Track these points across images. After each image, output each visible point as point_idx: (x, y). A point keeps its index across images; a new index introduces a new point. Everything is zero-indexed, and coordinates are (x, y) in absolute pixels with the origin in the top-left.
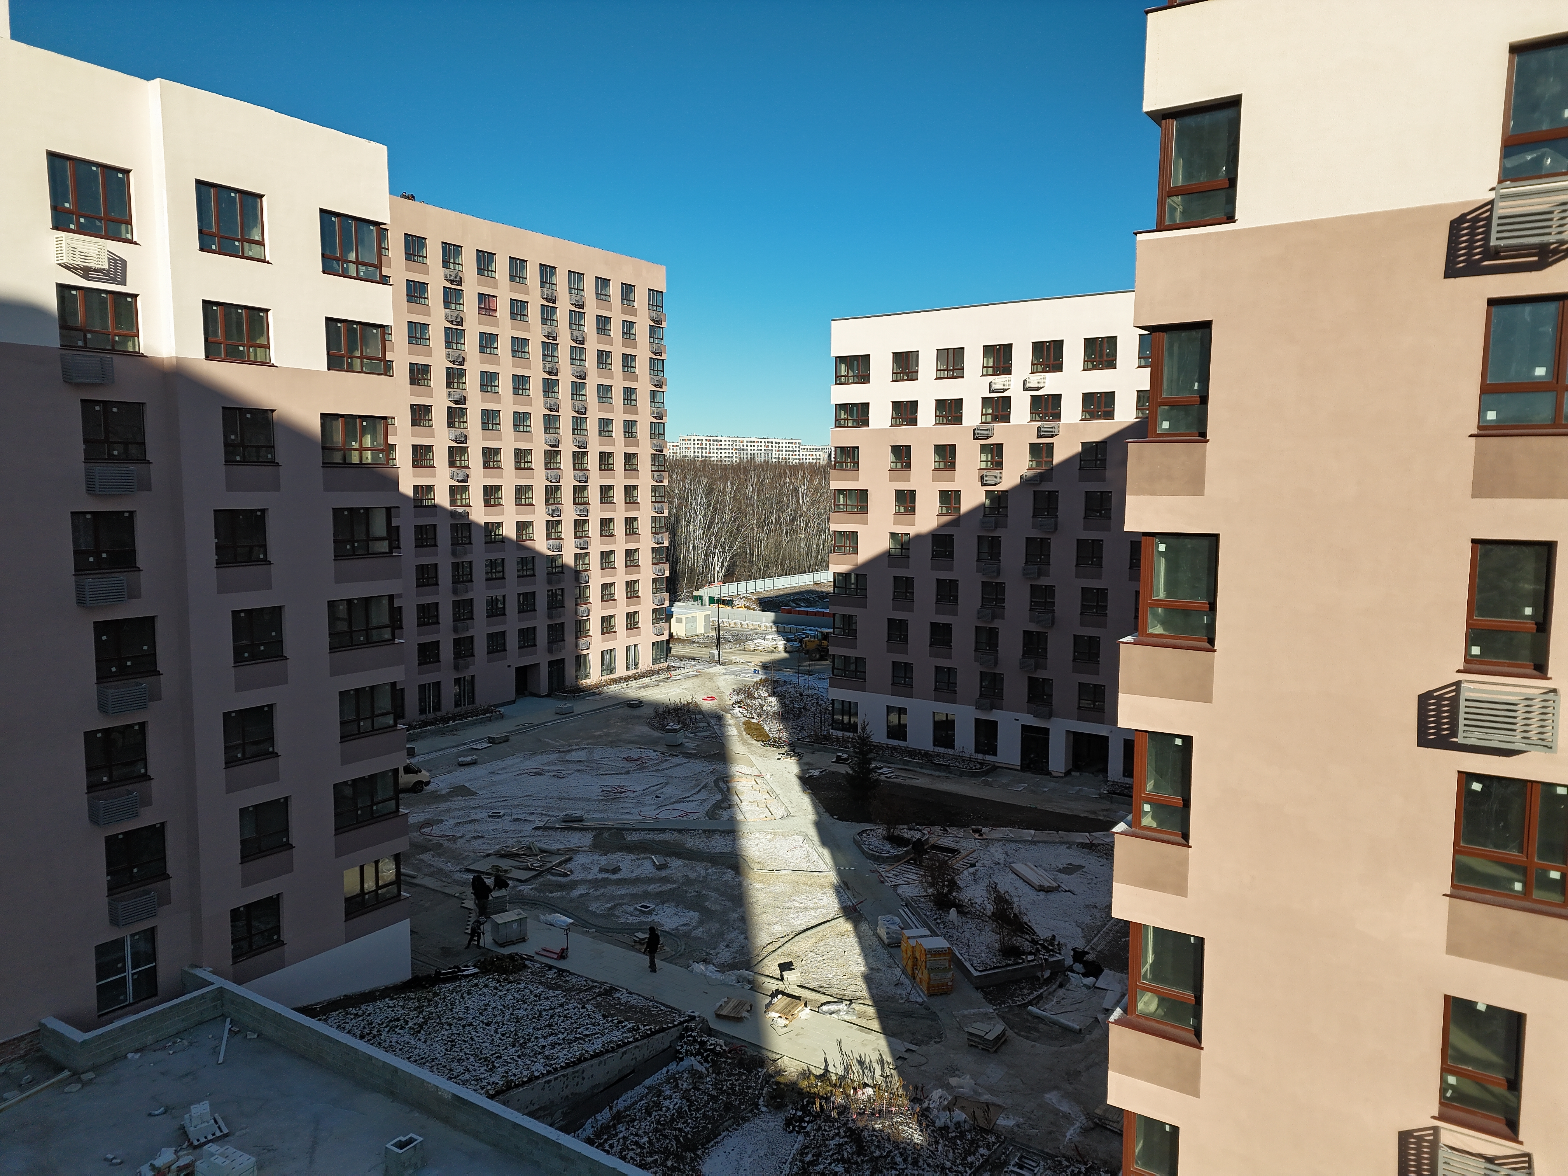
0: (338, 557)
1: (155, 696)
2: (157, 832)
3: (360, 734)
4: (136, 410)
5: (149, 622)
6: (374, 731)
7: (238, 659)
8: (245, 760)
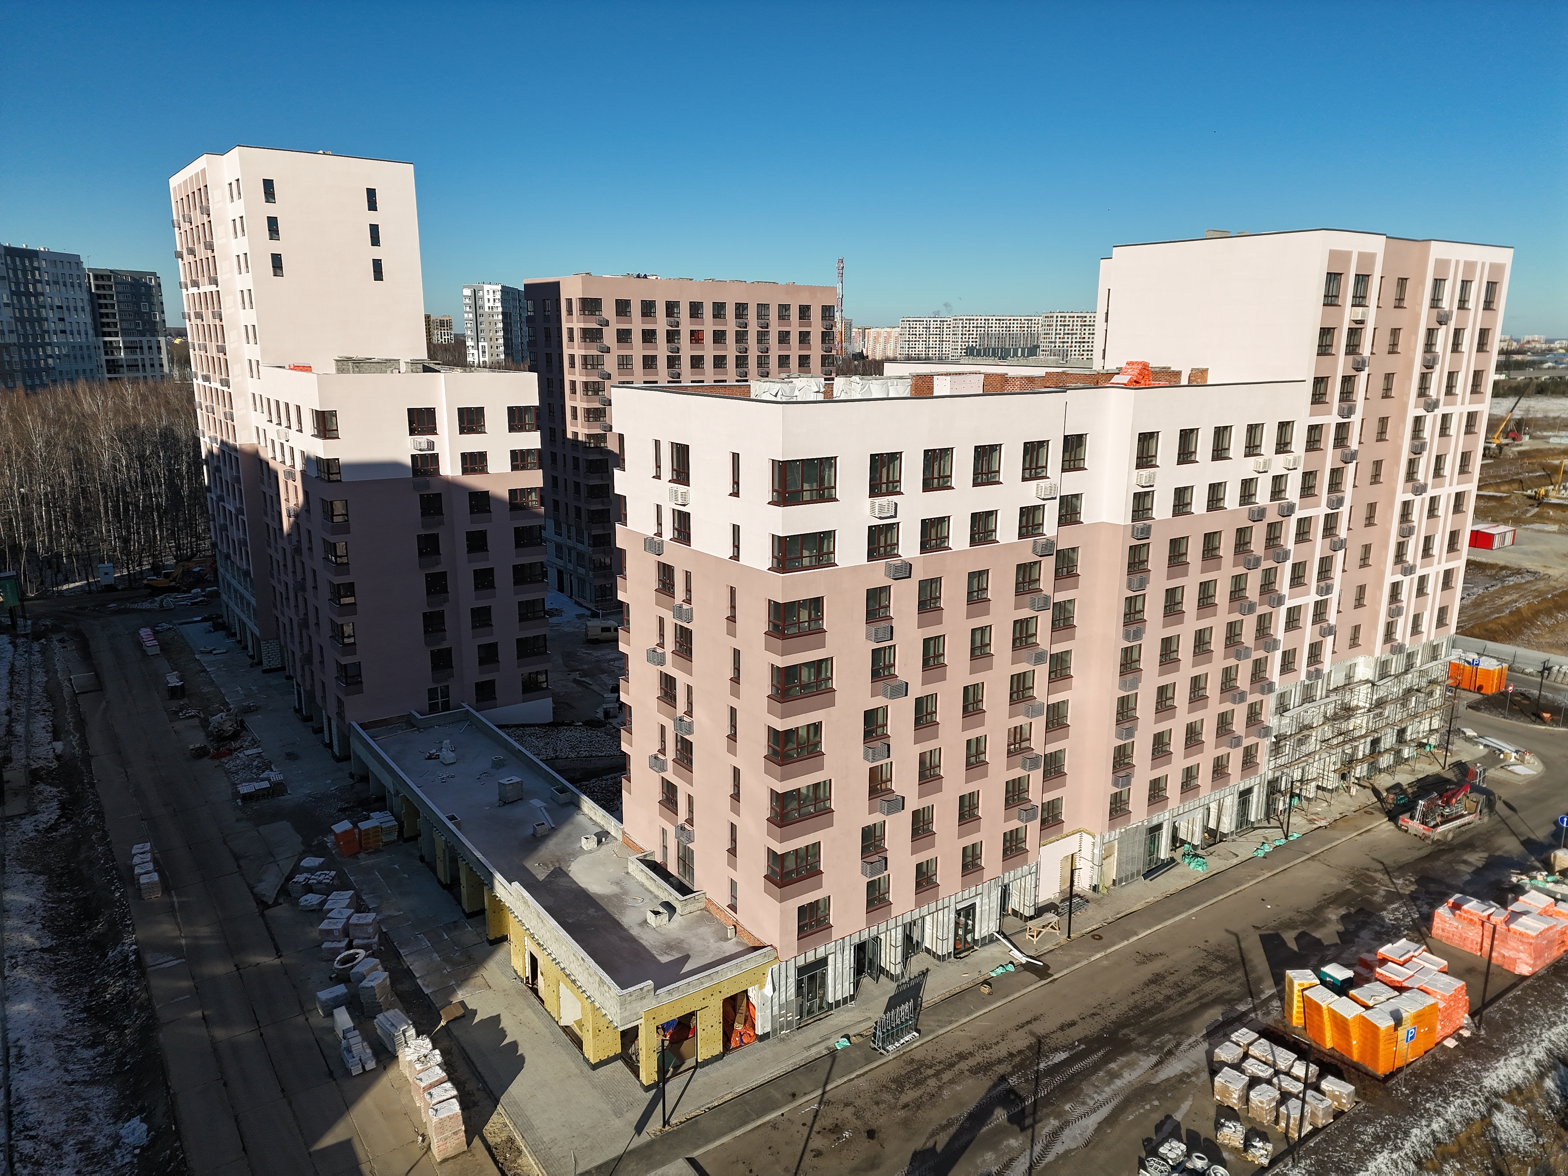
0: (516, 547)
1: (446, 600)
2: (449, 650)
3: (528, 619)
4: (439, 495)
5: (444, 574)
6: (535, 618)
7: (477, 588)
8: (480, 627)
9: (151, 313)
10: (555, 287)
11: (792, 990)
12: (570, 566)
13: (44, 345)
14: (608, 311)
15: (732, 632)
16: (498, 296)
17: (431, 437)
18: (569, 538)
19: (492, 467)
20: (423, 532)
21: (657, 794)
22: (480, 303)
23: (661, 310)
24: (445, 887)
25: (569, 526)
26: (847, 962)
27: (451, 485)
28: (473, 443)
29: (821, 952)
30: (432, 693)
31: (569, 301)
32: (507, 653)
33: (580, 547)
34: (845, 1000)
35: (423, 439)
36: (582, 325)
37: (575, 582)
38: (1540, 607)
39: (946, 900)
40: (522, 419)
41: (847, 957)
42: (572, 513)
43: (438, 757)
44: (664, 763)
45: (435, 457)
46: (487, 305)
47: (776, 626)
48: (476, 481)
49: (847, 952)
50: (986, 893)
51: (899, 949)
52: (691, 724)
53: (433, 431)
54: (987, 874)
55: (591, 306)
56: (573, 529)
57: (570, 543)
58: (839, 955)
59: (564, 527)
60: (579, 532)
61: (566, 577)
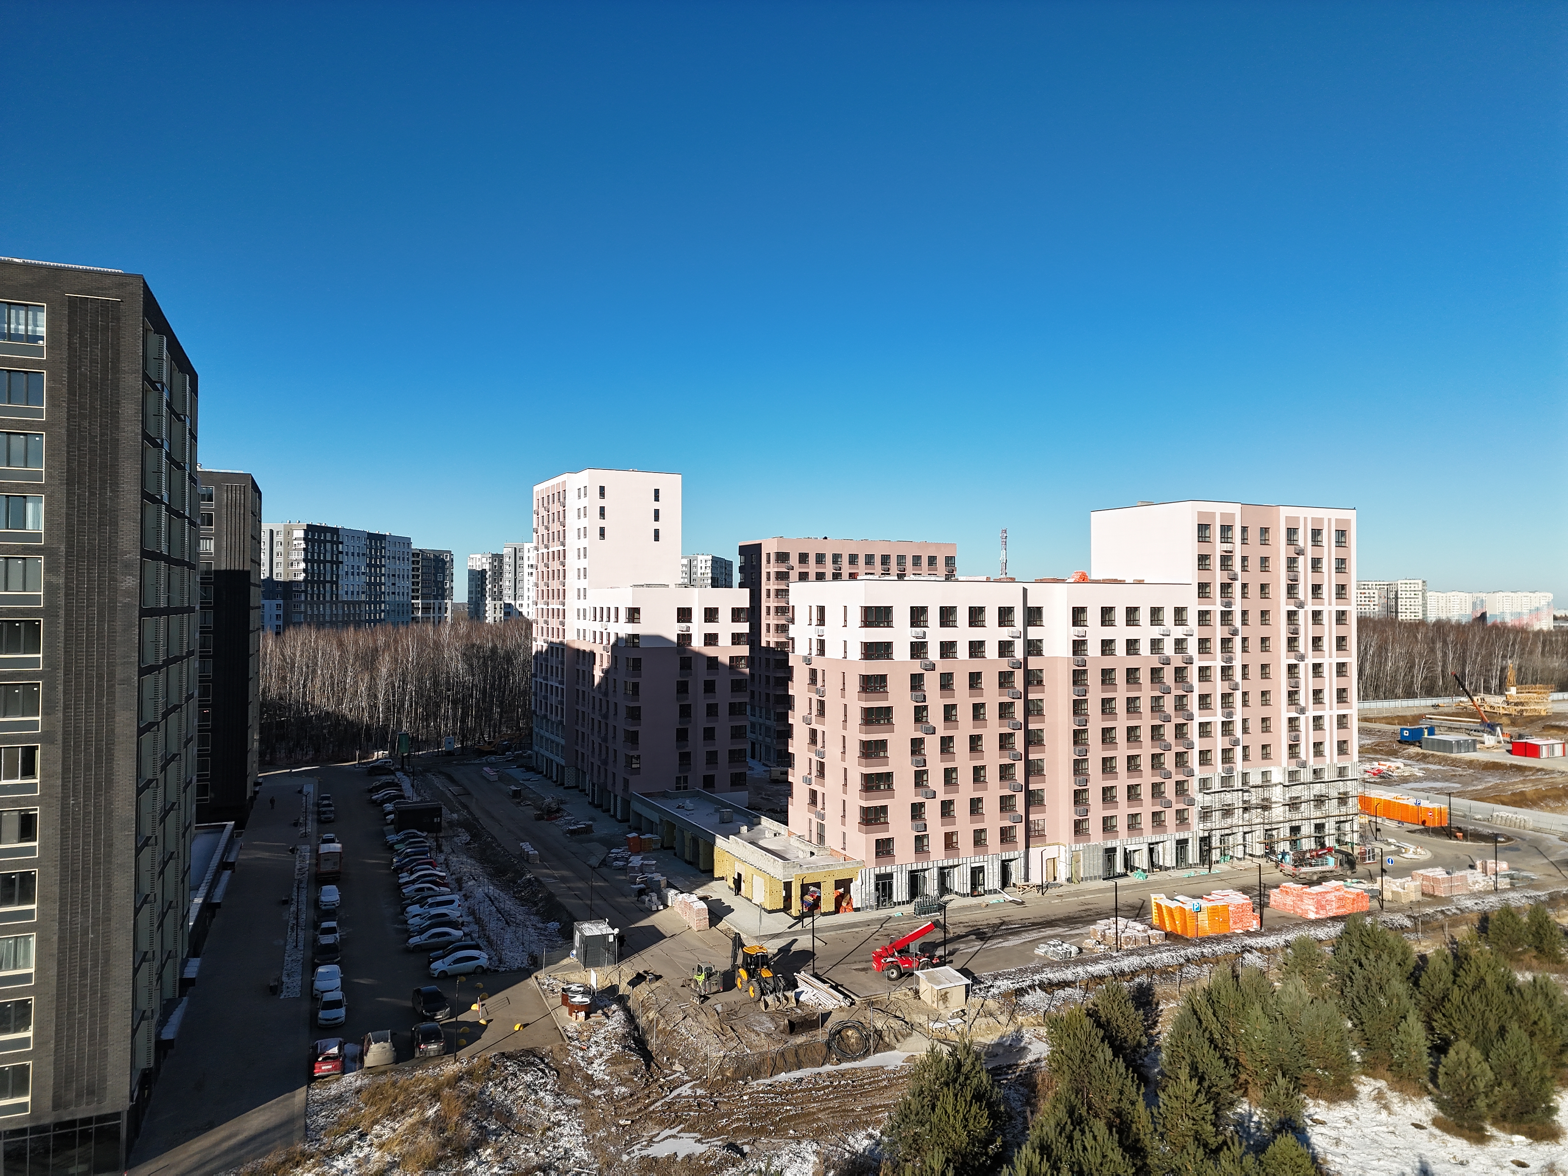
0: (732, 691)
4: (690, 658)
5: (690, 705)
7: (707, 715)
8: (708, 740)
9: (443, 583)
10: (759, 546)
11: (873, 887)
12: (760, 738)
13: (381, 602)
14: (794, 560)
15: (843, 696)
16: (709, 564)
17: (688, 624)
18: (761, 717)
19: (721, 642)
20: (680, 679)
21: (807, 799)
22: (693, 570)
23: (829, 559)
24: (690, 863)
25: (761, 708)
26: (904, 881)
27: (699, 655)
28: (711, 628)
29: (889, 870)
30: (678, 778)
31: (769, 555)
32: (723, 758)
33: (768, 722)
34: (904, 903)
35: (684, 625)
36: (776, 570)
37: (763, 748)
38: (1549, 794)
39: (965, 860)
40: (739, 616)
41: (904, 877)
42: (763, 697)
43: (683, 807)
44: (810, 779)
45: (690, 635)
46: (699, 571)
47: (863, 688)
48: (710, 651)
49: (904, 874)
50: (990, 861)
51: (936, 881)
52: (824, 752)
53: (689, 621)
54: (990, 850)
55: (782, 557)
56: (764, 711)
57: (761, 721)
58: (899, 874)
59: (757, 709)
60: (768, 712)
61: (757, 746)
